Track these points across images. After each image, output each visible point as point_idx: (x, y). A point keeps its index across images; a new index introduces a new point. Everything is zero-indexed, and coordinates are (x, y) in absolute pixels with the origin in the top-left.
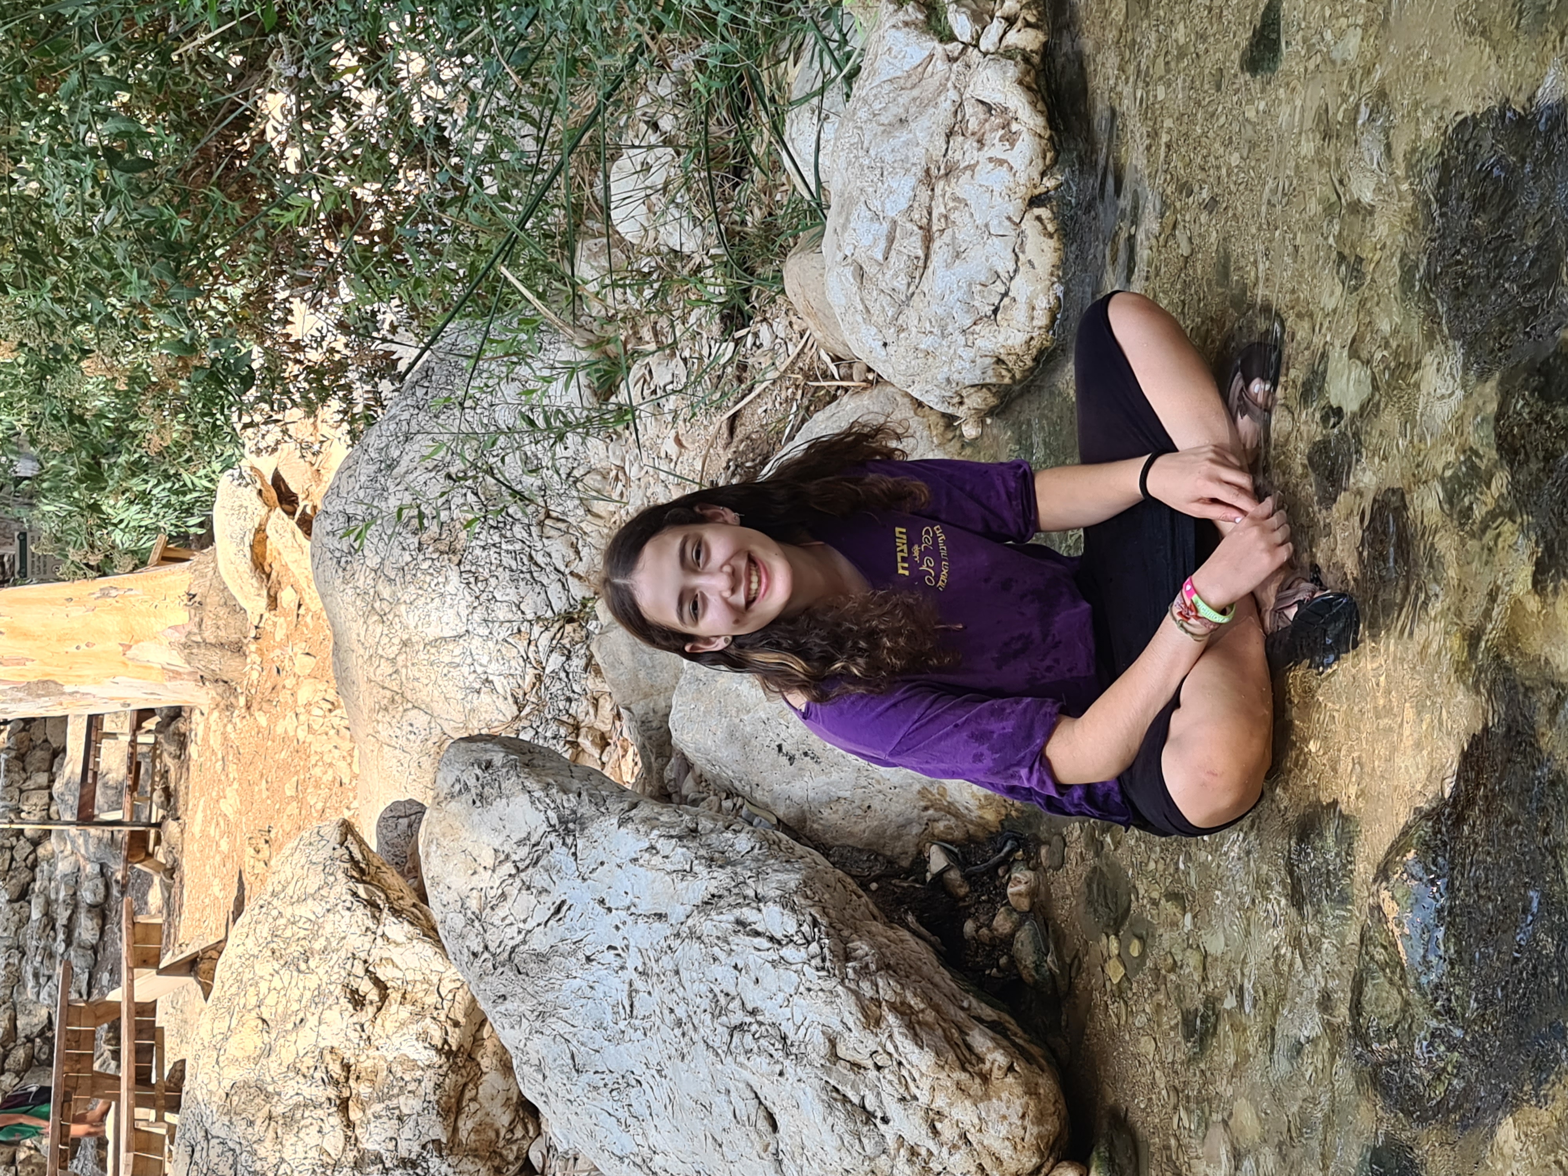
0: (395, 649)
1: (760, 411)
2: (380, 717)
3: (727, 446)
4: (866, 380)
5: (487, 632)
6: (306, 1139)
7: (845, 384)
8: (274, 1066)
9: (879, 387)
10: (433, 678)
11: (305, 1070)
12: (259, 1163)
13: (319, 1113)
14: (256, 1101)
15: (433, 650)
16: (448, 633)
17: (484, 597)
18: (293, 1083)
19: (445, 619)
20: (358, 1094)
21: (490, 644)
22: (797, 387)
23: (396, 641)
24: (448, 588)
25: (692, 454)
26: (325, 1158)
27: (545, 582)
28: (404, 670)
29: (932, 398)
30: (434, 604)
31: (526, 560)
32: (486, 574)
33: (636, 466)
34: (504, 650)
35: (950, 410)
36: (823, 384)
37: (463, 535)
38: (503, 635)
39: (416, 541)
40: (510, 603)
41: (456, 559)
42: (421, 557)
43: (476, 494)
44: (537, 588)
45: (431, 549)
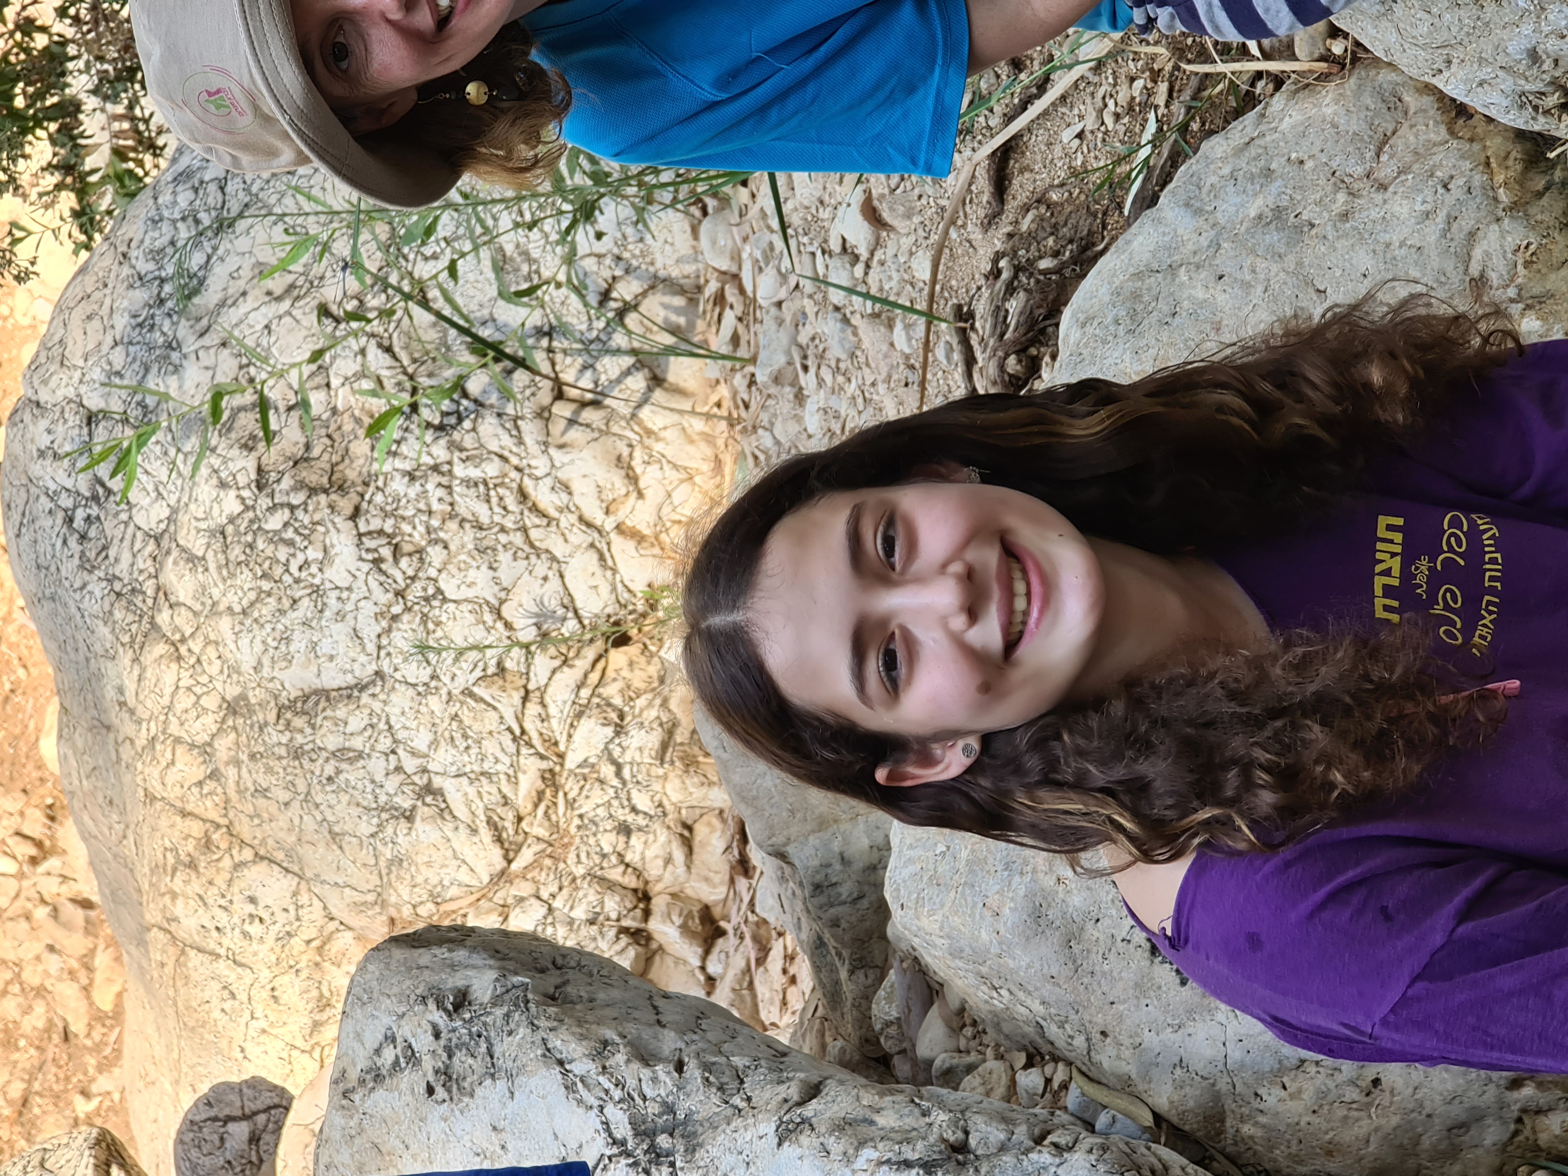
0: (210, 722)
1: (1067, 135)
2: (177, 884)
3: (990, 221)
4: (1327, 57)
7: (1274, 66)
9: (1360, 72)
10: (302, 787)
15: (299, 722)
16: (332, 679)
17: (416, 591)
19: (325, 647)
21: (435, 703)
22: (1155, 75)
23: (211, 702)
24: (329, 573)
25: (906, 242)
27: (559, 549)
28: (231, 773)
29: (1495, 97)
30: (298, 615)
31: (511, 501)
32: (419, 537)
33: (770, 273)
34: (466, 717)
35: (1540, 125)
36: (1221, 67)
37: (361, 447)
38: (465, 677)
39: (250, 464)
40: (478, 605)
41: (346, 505)
42: (264, 502)
43: (389, 350)
44: (541, 567)
45: (287, 483)
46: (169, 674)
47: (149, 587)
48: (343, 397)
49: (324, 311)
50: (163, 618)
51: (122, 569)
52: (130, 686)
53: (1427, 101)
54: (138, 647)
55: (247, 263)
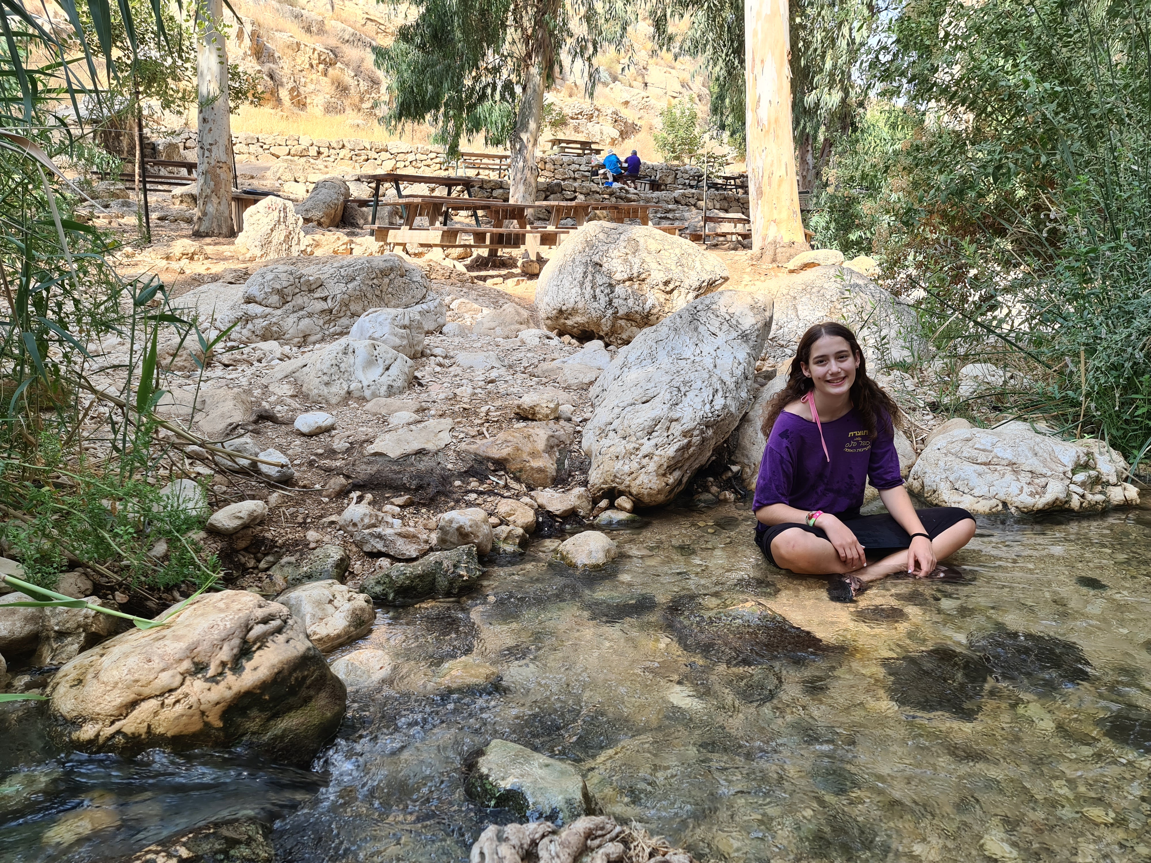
6: (619, 267)
8: (644, 255)
11: (643, 265)
13: (628, 271)
14: (633, 249)
18: (639, 262)
20: (634, 284)
26: (613, 273)
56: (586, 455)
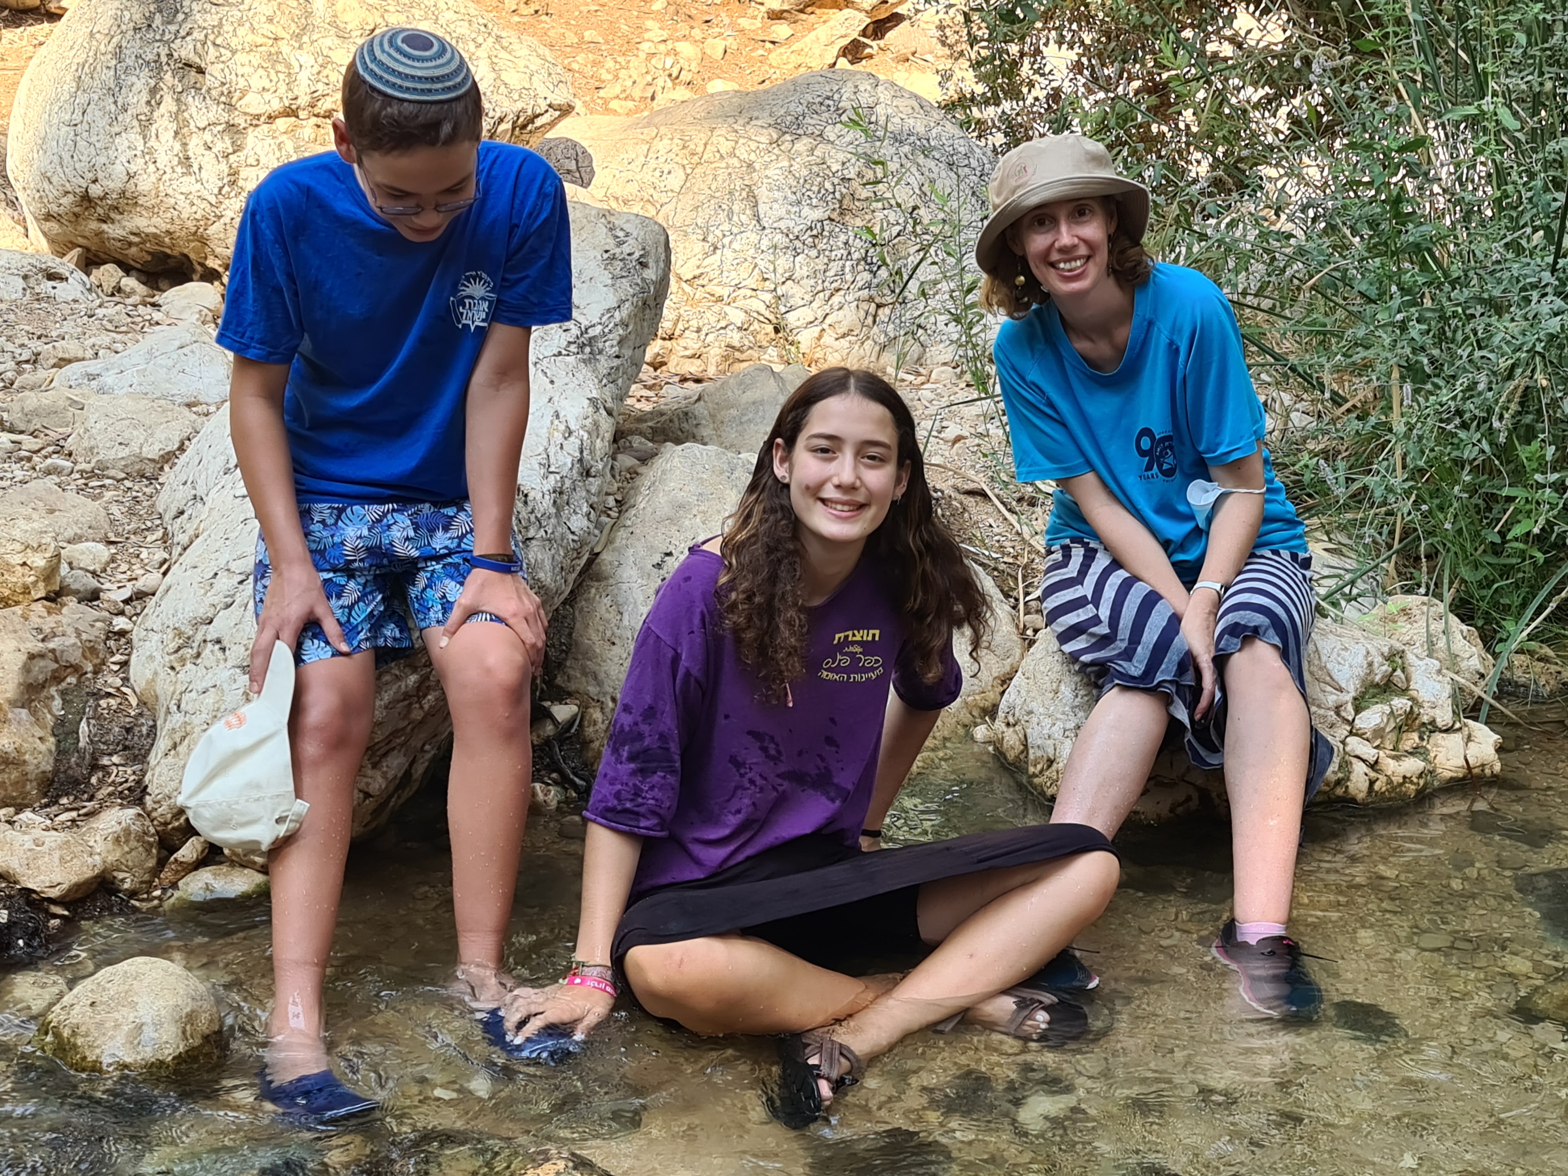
0: (745, 156)
1: (991, 521)
2: (676, 141)
3: (957, 489)
4: (1025, 628)
5: (764, 248)
6: (256, 76)
7: (1021, 606)
8: (328, 42)
9: (1020, 641)
10: (717, 195)
11: (325, 72)
12: (231, 29)
13: (283, 88)
14: (293, 26)
15: (744, 194)
16: (762, 209)
17: (798, 244)
18: (312, 62)
19: (775, 206)
20: (302, 127)
21: (752, 251)
22: (1015, 557)
23: (753, 157)
24: (807, 208)
25: (947, 454)
26: (237, 94)
27: (815, 305)
28: (723, 165)
29: (1013, 697)
30: (789, 195)
31: (835, 285)
32: (821, 246)
33: (933, 396)
34: (746, 264)
35: (1001, 714)
36: (1021, 586)
37: (859, 222)
38: (762, 264)
39: (852, 176)
40: (793, 270)
41: (834, 216)
42: (836, 181)
43: (898, 235)
44: (808, 297)
45: (844, 191)
46: (764, 139)
47: (800, 132)
48: (879, 215)
49: (915, 208)
50: (788, 137)
51: (808, 120)
52: (759, 123)
53: (1008, 669)
54: (775, 125)
55: (935, 176)
56: (142, 703)
